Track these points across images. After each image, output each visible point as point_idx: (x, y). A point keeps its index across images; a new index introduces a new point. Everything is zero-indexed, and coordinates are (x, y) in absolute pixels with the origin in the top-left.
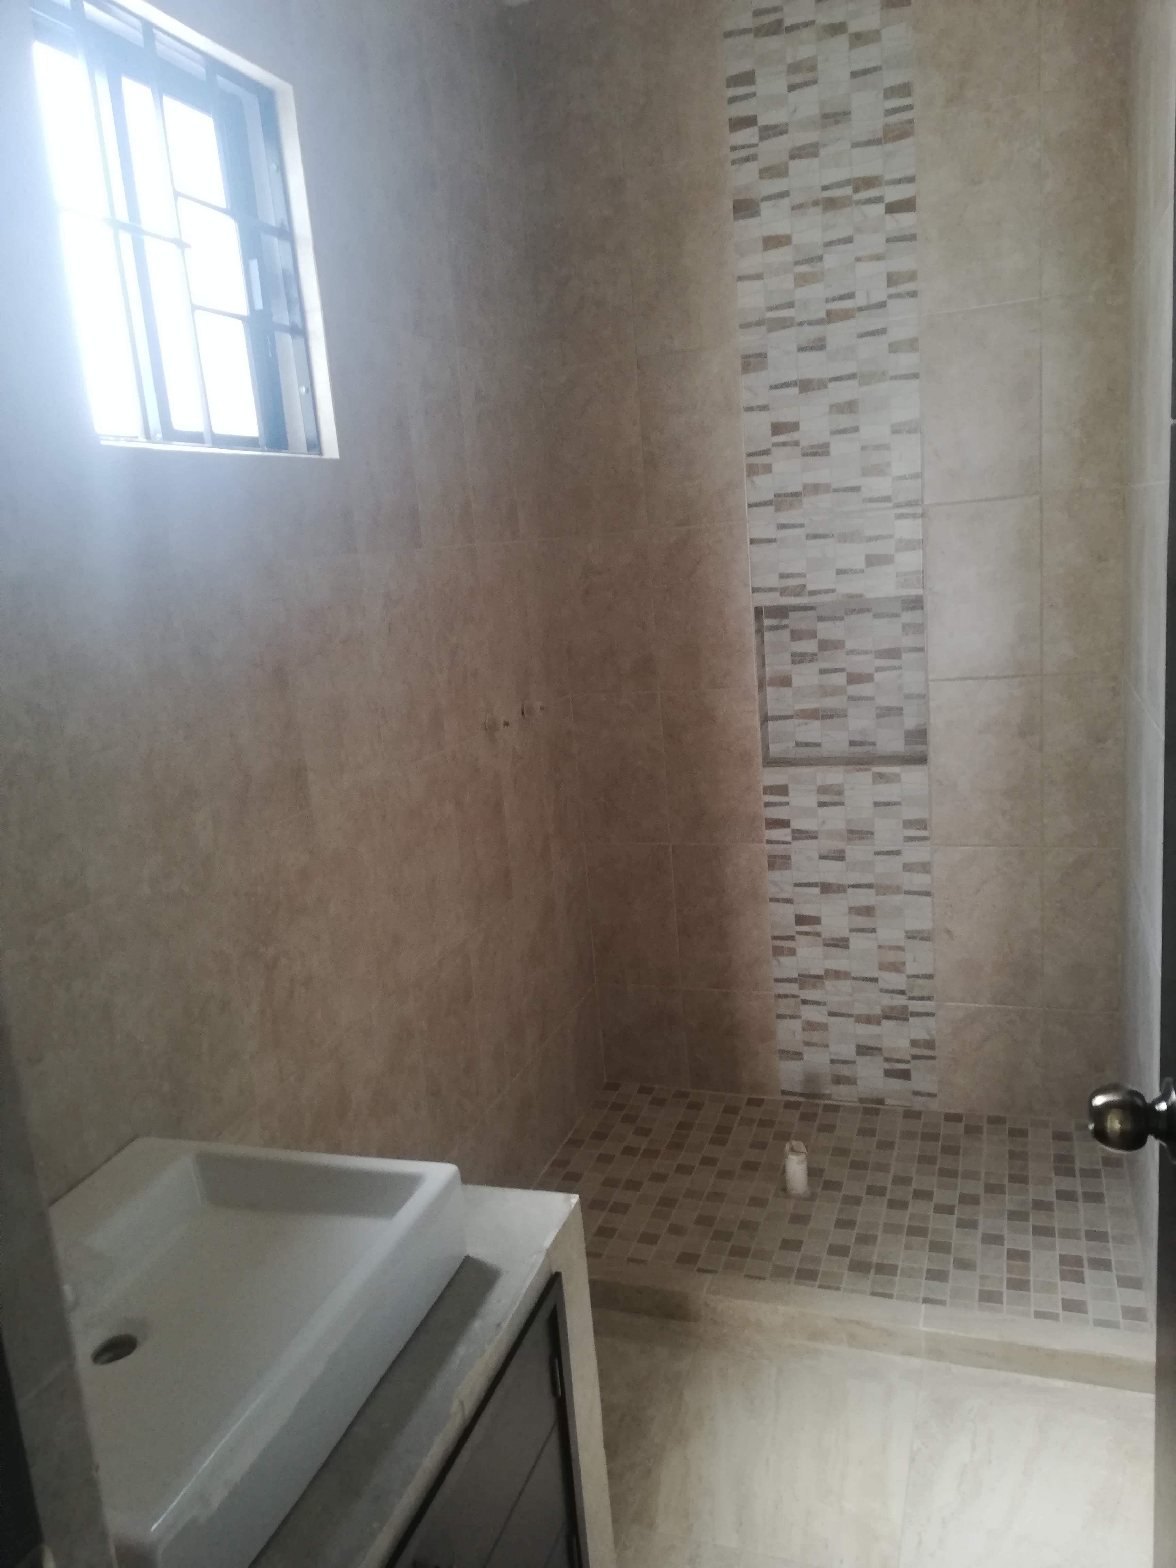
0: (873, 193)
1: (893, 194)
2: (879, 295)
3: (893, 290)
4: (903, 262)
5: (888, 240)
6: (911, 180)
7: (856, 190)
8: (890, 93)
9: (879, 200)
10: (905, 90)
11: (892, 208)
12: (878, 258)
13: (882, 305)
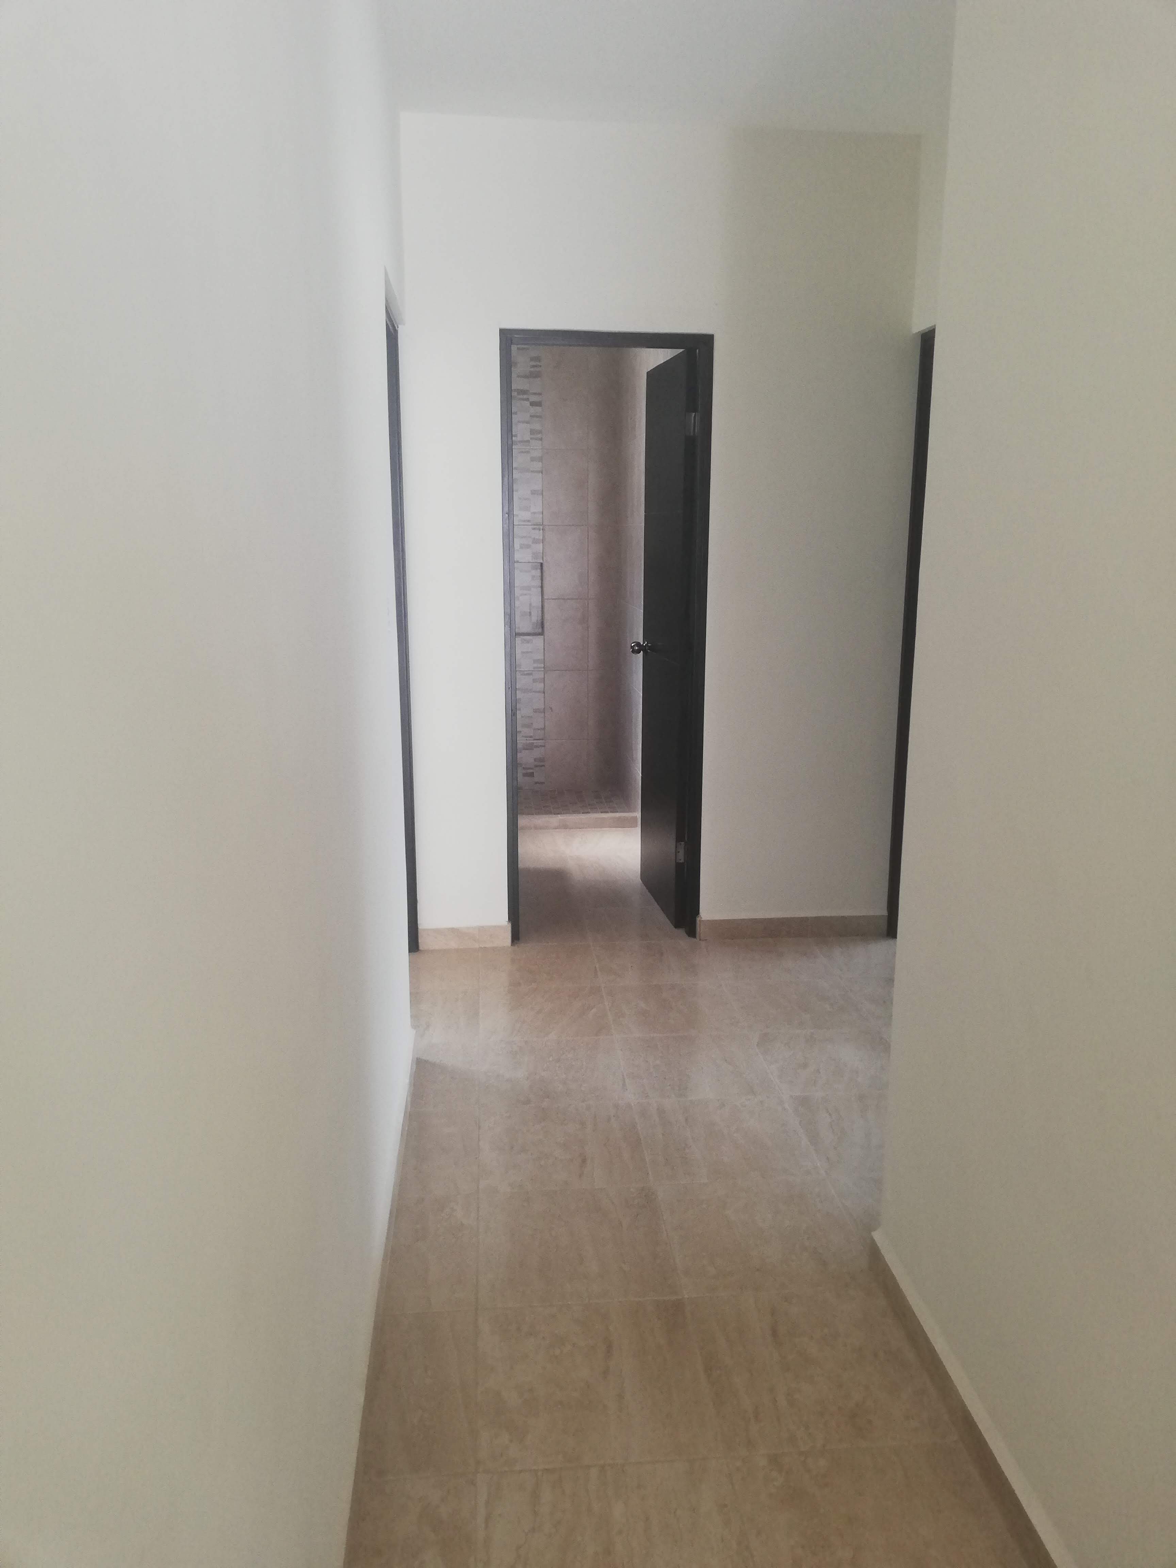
0: (525, 397)
1: (534, 398)
2: (527, 437)
3: (532, 436)
4: (537, 426)
5: (531, 416)
6: (540, 394)
7: (518, 394)
8: (532, 359)
9: (527, 399)
10: (538, 359)
11: (533, 404)
12: (527, 423)
13: (528, 441)
